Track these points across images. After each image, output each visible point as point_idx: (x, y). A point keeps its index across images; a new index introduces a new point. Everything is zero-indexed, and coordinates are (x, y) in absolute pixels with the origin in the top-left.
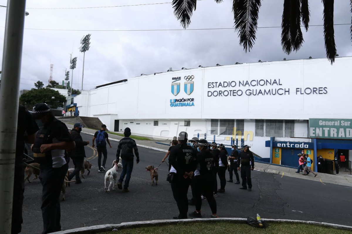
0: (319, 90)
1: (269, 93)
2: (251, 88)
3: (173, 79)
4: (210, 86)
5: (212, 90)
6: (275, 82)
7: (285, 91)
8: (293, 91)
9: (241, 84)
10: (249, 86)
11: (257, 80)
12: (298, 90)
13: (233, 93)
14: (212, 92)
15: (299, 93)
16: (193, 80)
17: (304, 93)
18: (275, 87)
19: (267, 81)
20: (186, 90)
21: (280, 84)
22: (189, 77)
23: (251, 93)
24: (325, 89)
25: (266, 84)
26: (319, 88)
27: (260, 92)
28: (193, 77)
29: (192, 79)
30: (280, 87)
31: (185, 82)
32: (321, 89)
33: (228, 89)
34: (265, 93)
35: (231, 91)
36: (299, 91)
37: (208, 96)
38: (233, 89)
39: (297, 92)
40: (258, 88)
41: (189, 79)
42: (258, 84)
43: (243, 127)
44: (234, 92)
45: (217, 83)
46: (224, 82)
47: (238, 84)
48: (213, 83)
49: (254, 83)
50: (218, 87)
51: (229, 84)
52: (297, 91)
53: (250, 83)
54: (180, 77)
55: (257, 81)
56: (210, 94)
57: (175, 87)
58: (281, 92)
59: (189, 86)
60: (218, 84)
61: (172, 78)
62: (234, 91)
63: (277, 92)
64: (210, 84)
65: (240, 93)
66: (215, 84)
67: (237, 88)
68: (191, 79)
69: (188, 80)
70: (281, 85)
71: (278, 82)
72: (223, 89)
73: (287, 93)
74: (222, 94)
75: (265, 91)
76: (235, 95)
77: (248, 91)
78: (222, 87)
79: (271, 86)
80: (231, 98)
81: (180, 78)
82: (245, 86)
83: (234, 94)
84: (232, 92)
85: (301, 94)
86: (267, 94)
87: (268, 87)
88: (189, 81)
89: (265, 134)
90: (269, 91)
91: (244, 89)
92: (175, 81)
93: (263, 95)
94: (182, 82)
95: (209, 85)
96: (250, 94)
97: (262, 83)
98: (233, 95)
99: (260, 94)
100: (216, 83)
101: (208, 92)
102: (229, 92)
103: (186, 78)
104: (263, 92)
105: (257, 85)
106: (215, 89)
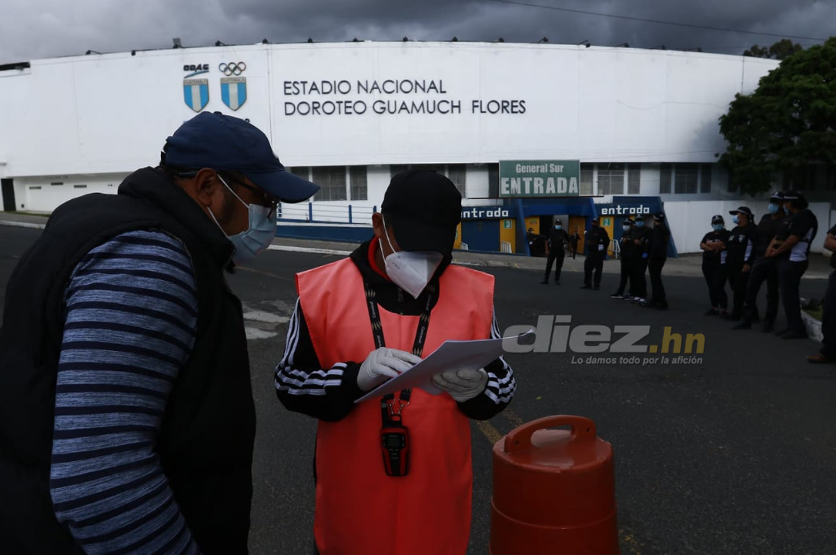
0: (513, 106)
1: (421, 110)
2: (385, 97)
3: (186, 68)
4: (288, 91)
5: (295, 100)
6: (433, 86)
7: (453, 107)
8: (466, 106)
9: (361, 88)
10: (380, 92)
11: (397, 81)
12: (476, 104)
13: (346, 107)
14: (296, 106)
15: (477, 110)
16: (243, 74)
17: (488, 112)
18: (433, 96)
19: (417, 83)
20: (225, 98)
21: (443, 90)
22: (232, 67)
23: (384, 108)
24: (522, 103)
25: (414, 90)
26: (513, 102)
27: (404, 107)
28: (242, 67)
29: (241, 71)
30: (443, 97)
31: (222, 80)
32: (514, 104)
33: (333, 97)
34: (414, 110)
35: (339, 102)
36: (477, 106)
37: (287, 114)
38: (344, 98)
39: (475, 109)
40: (400, 98)
41: (233, 71)
42: (399, 90)
43: (366, 182)
44: (348, 105)
45: (306, 84)
46: (323, 82)
47: (354, 86)
48: (296, 82)
49: (389, 87)
50: (309, 93)
51: (335, 88)
52: (474, 106)
53: (381, 87)
54: (206, 63)
55: (395, 82)
56: (290, 109)
57: (196, 90)
58: (444, 107)
59: (233, 90)
60: (308, 87)
61: (182, 67)
62: (346, 102)
63: (437, 107)
64: (288, 85)
65: (360, 108)
66: (302, 85)
67: (353, 96)
68: (237, 72)
69: (228, 72)
70: (445, 92)
71: (438, 87)
72: (322, 99)
73: (456, 110)
74: (320, 110)
75: (413, 104)
76: (350, 113)
77: (379, 103)
78: (319, 93)
79: (425, 94)
80: (339, 118)
81: (206, 68)
82: (370, 92)
83: (348, 110)
84: (342, 105)
85: (482, 112)
86: (418, 111)
87: (418, 97)
88: (233, 76)
90: (422, 104)
91: (369, 98)
92: (192, 75)
93: (409, 112)
94: (214, 79)
95: (286, 88)
96: (382, 111)
97: (406, 87)
98: (346, 113)
99: (404, 112)
100: (304, 83)
101: (286, 103)
102: (337, 105)
103: (223, 67)
104: (409, 107)
105: (397, 92)
106: (301, 97)
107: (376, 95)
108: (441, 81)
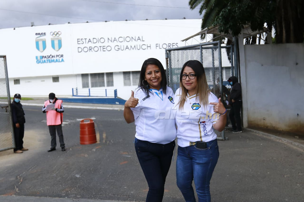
0: (173, 46)
1: (135, 48)
2: (119, 44)
3: (36, 34)
4: (79, 43)
5: (82, 46)
6: (139, 39)
7: (148, 47)
8: (153, 46)
9: (109, 40)
10: (117, 42)
11: (124, 37)
12: (157, 45)
13: (103, 48)
14: (83, 49)
15: (158, 48)
16: (60, 36)
17: (163, 48)
18: (139, 43)
19: (132, 38)
20: (53, 46)
21: (143, 40)
22: (56, 33)
23: (119, 48)
24: (177, 44)
25: (131, 40)
26: (173, 44)
27: (127, 48)
28: (60, 33)
29: (59, 35)
30: (143, 43)
31: (51, 39)
32: (173, 45)
33: (98, 45)
34: (132, 49)
36: (158, 46)
37: (79, 52)
38: (102, 45)
39: (157, 47)
40: (125, 44)
41: (56, 35)
42: (125, 41)
43: (113, 79)
44: (104, 47)
45: (86, 40)
46: (93, 38)
47: (107, 40)
48: (82, 39)
49: (121, 40)
50: (88, 43)
51: (99, 41)
52: (157, 46)
53: (117, 40)
55: (123, 37)
56: (80, 50)
57: (41, 44)
58: (144, 47)
59: (56, 42)
60: (87, 40)
61: (35, 34)
62: (103, 46)
63: (141, 47)
64: (79, 40)
65: (109, 48)
66: (85, 40)
67: (106, 44)
68: (58, 35)
69: (54, 35)
70: (144, 41)
71: (141, 39)
72: (93, 45)
73: (149, 48)
74: (92, 50)
75: (131, 46)
76: (105, 51)
77: (117, 46)
78: (92, 43)
79: (136, 42)
80: (100, 53)
81: (45, 34)
82: (113, 42)
83: (104, 50)
84: (102, 48)
85: (160, 48)
86: (133, 49)
87: (133, 43)
88: (56, 37)
89: (132, 83)
90: (135, 46)
91: (113, 45)
92: (39, 37)
93: (129, 49)
94: (48, 38)
95: (78, 41)
96: (118, 49)
97: (128, 39)
98: (103, 51)
99: (127, 49)
100: (86, 39)
101: (78, 48)
102: (99, 48)
103: (52, 34)
104: (130, 47)
105: (124, 41)
106: (84, 45)
107: (116, 43)
108: (142, 37)
